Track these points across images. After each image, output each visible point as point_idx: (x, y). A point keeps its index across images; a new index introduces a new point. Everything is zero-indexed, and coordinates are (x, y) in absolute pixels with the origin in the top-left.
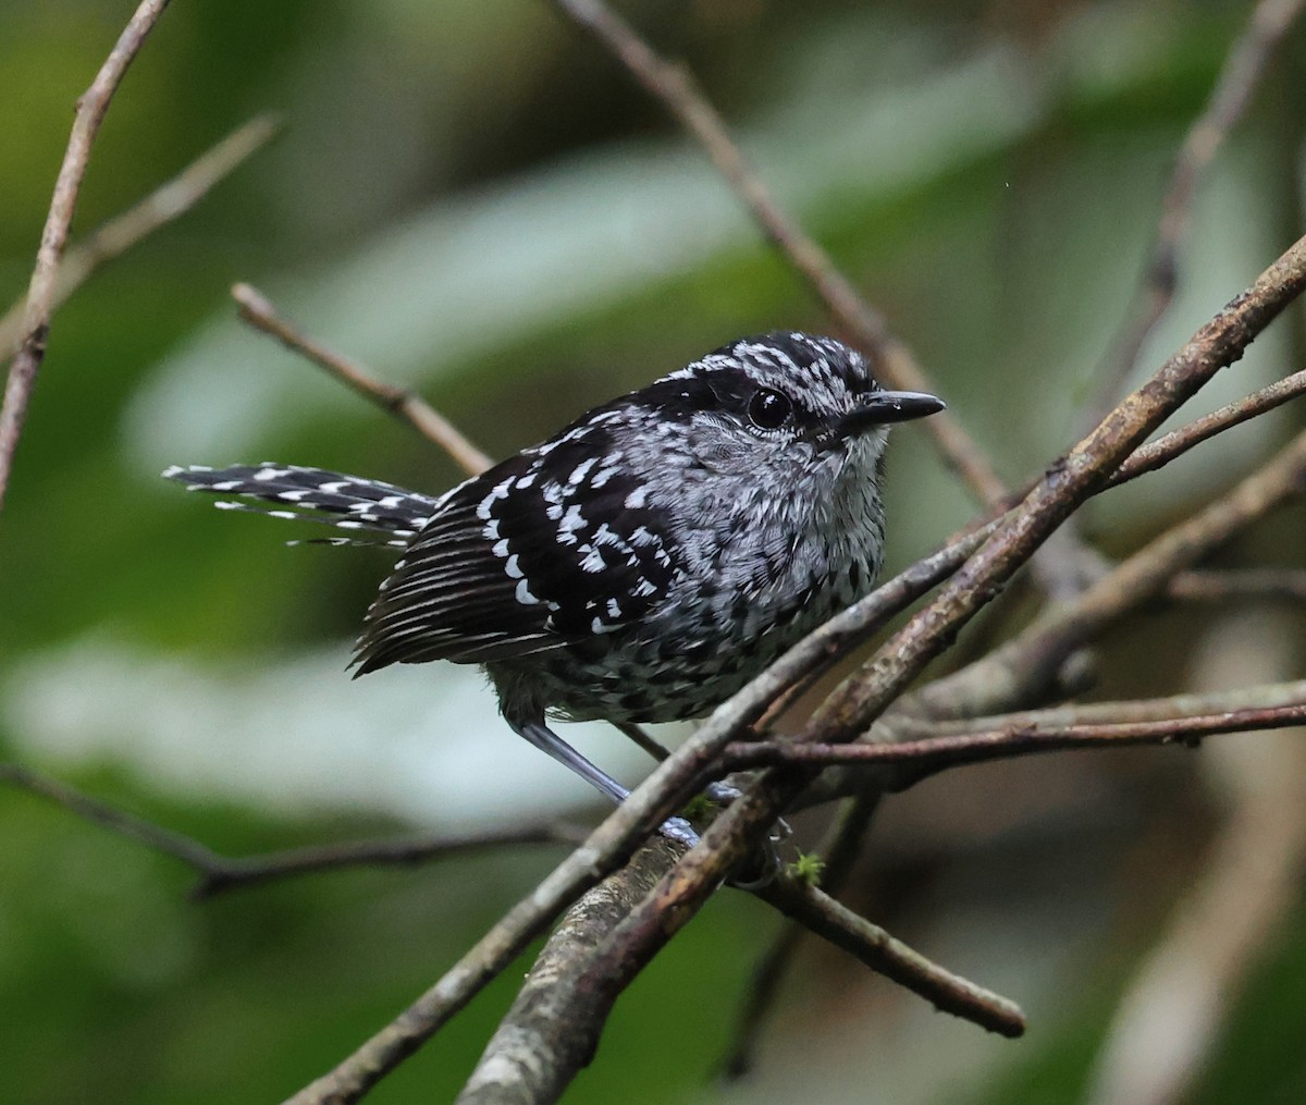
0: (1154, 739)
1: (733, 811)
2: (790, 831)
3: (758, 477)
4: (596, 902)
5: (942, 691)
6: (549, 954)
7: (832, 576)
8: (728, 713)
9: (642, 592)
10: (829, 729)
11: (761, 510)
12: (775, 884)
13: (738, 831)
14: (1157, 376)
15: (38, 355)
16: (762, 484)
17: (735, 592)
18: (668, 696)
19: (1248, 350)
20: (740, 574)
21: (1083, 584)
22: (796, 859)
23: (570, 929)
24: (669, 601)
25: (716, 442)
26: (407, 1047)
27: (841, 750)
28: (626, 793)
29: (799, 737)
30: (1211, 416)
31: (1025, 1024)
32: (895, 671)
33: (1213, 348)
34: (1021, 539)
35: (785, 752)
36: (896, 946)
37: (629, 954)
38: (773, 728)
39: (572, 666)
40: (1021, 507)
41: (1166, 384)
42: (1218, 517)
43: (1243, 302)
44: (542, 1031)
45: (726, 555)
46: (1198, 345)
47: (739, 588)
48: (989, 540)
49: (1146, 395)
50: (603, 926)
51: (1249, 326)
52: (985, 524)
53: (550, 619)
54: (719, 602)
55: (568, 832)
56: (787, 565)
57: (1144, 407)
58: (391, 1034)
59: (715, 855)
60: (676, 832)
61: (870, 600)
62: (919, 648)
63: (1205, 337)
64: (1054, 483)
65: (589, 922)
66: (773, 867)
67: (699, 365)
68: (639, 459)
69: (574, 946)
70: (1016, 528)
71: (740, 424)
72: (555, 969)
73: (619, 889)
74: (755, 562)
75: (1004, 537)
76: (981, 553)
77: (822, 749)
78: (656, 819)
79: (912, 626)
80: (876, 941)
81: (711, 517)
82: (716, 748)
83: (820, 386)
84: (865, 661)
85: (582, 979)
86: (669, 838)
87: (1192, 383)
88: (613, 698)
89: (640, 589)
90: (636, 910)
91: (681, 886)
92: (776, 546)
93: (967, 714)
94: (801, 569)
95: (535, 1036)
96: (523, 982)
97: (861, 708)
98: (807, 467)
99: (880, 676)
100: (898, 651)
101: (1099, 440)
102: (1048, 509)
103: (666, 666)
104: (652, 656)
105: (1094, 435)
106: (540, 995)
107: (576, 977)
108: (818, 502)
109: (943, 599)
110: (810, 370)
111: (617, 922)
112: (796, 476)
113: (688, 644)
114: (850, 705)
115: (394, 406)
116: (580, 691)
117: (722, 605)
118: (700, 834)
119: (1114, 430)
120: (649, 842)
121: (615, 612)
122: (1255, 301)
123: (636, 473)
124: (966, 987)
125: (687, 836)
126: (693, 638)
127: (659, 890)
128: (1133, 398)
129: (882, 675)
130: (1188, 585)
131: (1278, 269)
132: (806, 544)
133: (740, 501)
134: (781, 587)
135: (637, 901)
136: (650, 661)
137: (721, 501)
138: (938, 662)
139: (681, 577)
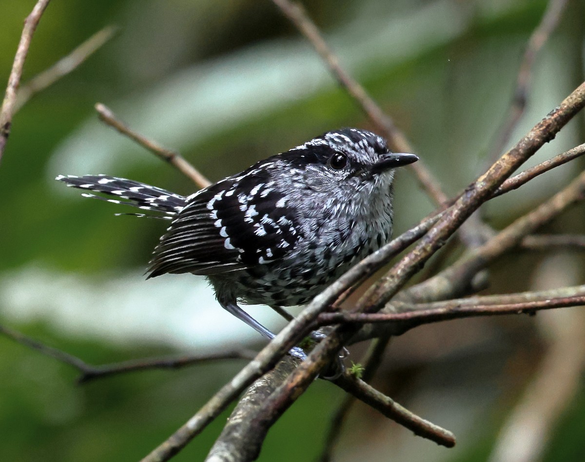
0: (514, 312)
1: (322, 344)
2: (348, 353)
3: (335, 193)
4: (260, 386)
5: (418, 290)
6: (238, 409)
7: (369, 240)
8: (320, 299)
9: (282, 246)
10: (366, 307)
11: (336, 209)
12: (342, 377)
13: (325, 353)
14: (516, 146)
15: (6, 135)
16: (337, 196)
17: (325, 247)
18: (294, 294)
19: (558, 135)
20: (328, 238)
21: (483, 241)
22: (351, 366)
23: (248, 398)
24: (295, 251)
25: (316, 178)
26: (174, 451)
27: (372, 316)
28: (274, 336)
29: (352, 311)
30: (540, 165)
31: (455, 442)
32: (397, 281)
33: (541, 134)
34: (454, 221)
35: (346, 317)
36: (397, 406)
37: (275, 409)
38: (341, 306)
39: (250, 280)
40: (454, 206)
41: (520, 150)
42: (544, 211)
43: (555, 113)
44: (235, 444)
45: (321, 230)
46: (534, 132)
47: (328, 245)
48: (440, 221)
49: (511, 155)
50: (263, 396)
51: (558, 124)
52: (437, 214)
53: (239, 256)
54: (318, 251)
55: (247, 353)
56: (349, 235)
57: (510, 160)
58: (166, 446)
59: (314, 364)
60: (297, 354)
61: (385, 248)
62: (408, 270)
63: (538, 129)
64: (469, 195)
65: (257, 395)
66: (340, 370)
67: (309, 143)
68: (281, 185)
69: (250, 406)
70: (451, 216)
71: (327, 169)
72: (241, 416)
73: (271, 379)
74: (334, 233)
75: (446, 219)
76: (436, 227)
77: (363, 316)
78: (287, 347)
79: (404, 260)
80: (388, 403)
81: (315, 212)
82: (315, 315)
83: (363, 151)
84: (382, 276)
85: (253, 421)
86: (293, 356)
87: (532, 150)
88: (268, 294)
89: (281, 245)
90: (278, 389)
91: (299, 378)
92: (344, 226)
93: (430, 300)
94: (355, 237)
95: (232, 447)
96: (226, 422)
97: (380, 298)
98: (357, 188)
99: (389, 283)
100: (397, 272)
101: (489, 175)
102: (466, 207)
103: (293, 281)
104: (287, 276)
105: (487, 173)
106: (234, 427)
107: (251, 420)
108: (362, 204)
109: (419, 248)
110: (359, 144)
111: (269, 394)
112: (352, 192)
113: (304, 270)
114: (376, 296)
115: (169, 159)
116: (253, 291)
117: (319, 253)
118: (307, 354)
119: (496, 172)
120: (284, 358)
121: (270, 254)
122: (561, 112)
123: (281, 191)
124: (428, 425)
125: (301, 355)
126: (306, 267)
127: (289, 380)
128: (505, 156)
129: (391, 282)
130: (530, 241)
131: (571, 98)
132: (357, 225)
133: (327, 204)
134: (346, 245)
135: (279, 385)
136: (287, 278)
137: (318, 204)
138: (417, 276)
139: (301, 240)
